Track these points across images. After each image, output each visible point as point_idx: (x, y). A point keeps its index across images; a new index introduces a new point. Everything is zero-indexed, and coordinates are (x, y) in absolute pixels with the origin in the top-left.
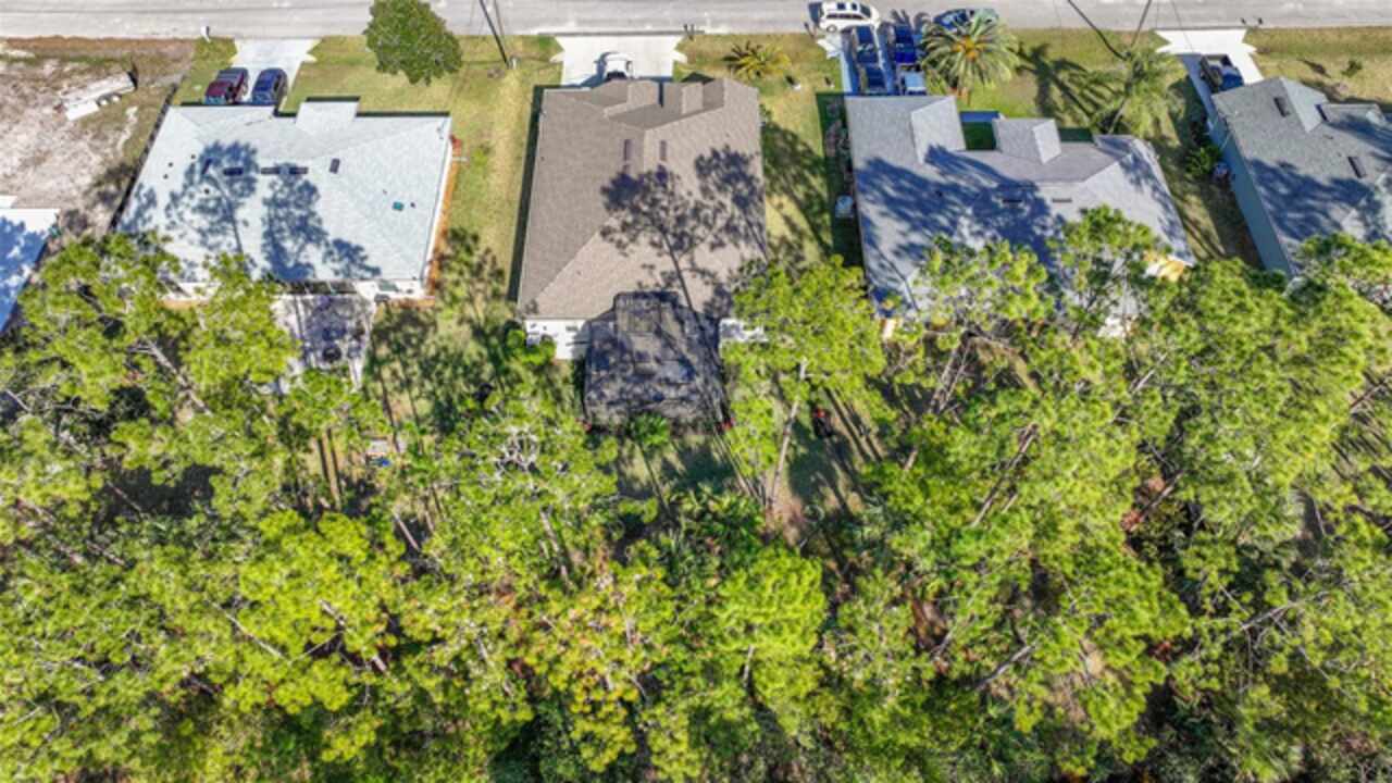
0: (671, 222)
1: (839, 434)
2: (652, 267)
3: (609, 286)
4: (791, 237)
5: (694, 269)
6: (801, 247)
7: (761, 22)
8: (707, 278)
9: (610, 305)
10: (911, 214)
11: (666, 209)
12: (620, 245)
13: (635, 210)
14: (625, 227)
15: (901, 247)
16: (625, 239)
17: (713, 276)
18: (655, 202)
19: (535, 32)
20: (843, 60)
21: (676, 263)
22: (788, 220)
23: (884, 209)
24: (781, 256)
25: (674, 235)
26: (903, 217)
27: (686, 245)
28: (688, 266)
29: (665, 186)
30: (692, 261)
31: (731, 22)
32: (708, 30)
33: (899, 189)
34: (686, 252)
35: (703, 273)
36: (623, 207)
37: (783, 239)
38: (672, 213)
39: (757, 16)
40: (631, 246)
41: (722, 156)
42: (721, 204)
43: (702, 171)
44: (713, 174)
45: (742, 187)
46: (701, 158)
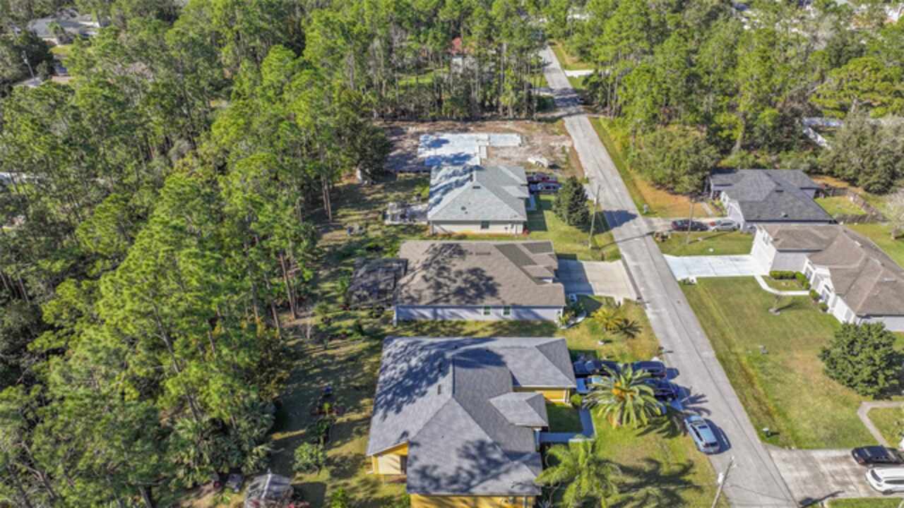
3: (412, 255)
4: (462, 333)
19: (624, 254)
22: (475, 333)
24: (449, 329)
29: (454, 254)
32: (648, 311)
37: (461, 330)
41: (490, 282)
42: (455, 281)
43: (474, 271)
44: (474, 277)
45: (472, 292)
46: (483, 271)
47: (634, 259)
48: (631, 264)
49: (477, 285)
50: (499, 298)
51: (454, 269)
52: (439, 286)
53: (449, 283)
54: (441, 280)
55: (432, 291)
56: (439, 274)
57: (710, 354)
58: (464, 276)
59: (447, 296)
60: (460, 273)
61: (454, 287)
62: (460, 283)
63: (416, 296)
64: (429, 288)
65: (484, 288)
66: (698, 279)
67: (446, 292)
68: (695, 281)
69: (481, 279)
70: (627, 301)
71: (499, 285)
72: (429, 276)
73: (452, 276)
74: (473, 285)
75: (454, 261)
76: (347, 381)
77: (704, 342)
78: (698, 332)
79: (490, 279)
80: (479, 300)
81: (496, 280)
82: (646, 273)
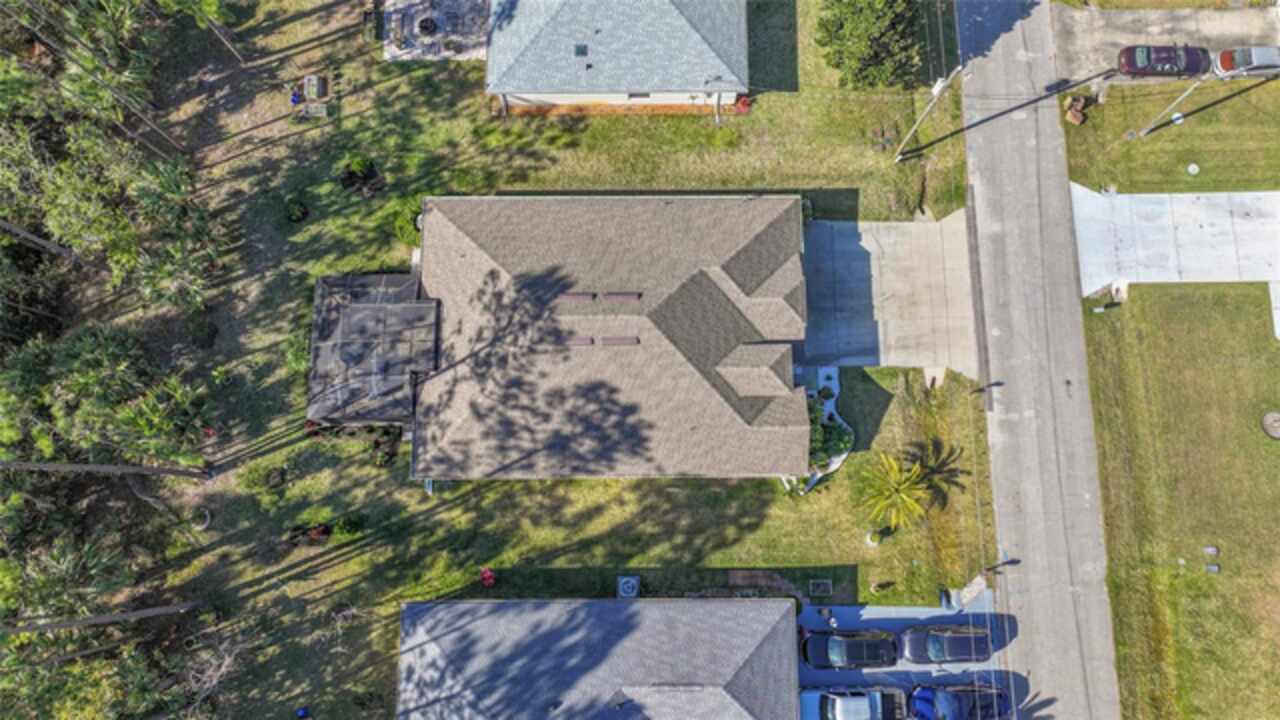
0: (500, 350)
1: (287, 552)
2: (459, 331)
3: (450, 291)
4: (569, 512)
5: (456, 381)
6: (557, 523)
7: (1017, 496)
8: (445, 397)
9: (431, 295)
10: (519, 663)
11: (515, 342)
12: (482, 292)
13: (514, 307)
14: (498, 296)
15: (474, 642)
16: (486, 299)
17: (447, 405)
18: (523, 327)
19: (975, 181)
20: (941, 611)
21: (463, 361)
22: (598, 510)
23: (545, 628)
24: (539, 498)
25: (489, 355)
26: (519, 651)
27: (480, 371)
28: (460, 374)
29: (541, 341)
30: (465, 378)
31: (1014, 452)
32: (993, 417)
33: (570, 651)
34: (472, 370)
35: (451, 393)
36: (518, 291)
37: (565, 501)
38: (512, 349)
39: (1032, 488)
40: (480, 306)
41: (631, 419)
42: (547, 418)
43: (590, 391)
44: (592, 407)
45: (587, 445)
46: (614, 390)
47: (997, 210)
48: (986, 226)
49: (598, 428)
50: (650, 460)
51: (545, 386)
52: (508, 428)
53: (532, 421)
54: (515, 415)
55: (493, 442)
56: (505, 399)
57: (1095, 568)
58: (569, 405)
59: (530, 454)
60: (558, 396)
61: (544, 431)
62: (558, 422)
63: (458, 457)
64: (486, 435)
65: (615, 435)
66: (1132, 286)
67: (527, 445)
68: (1124, 295)
69: (609, 413)
70: (953, 377)
71: (651, 426)
72: (484, 402)
73: (541, 404)
74: (590, 427)
75: (542, 363)
76: (340, 679)
77: (1092, 526)
78: (1089, 495)
79: (631, 409)
80: (602, 466)
81: (645, 415)
82: (1015, 266)
